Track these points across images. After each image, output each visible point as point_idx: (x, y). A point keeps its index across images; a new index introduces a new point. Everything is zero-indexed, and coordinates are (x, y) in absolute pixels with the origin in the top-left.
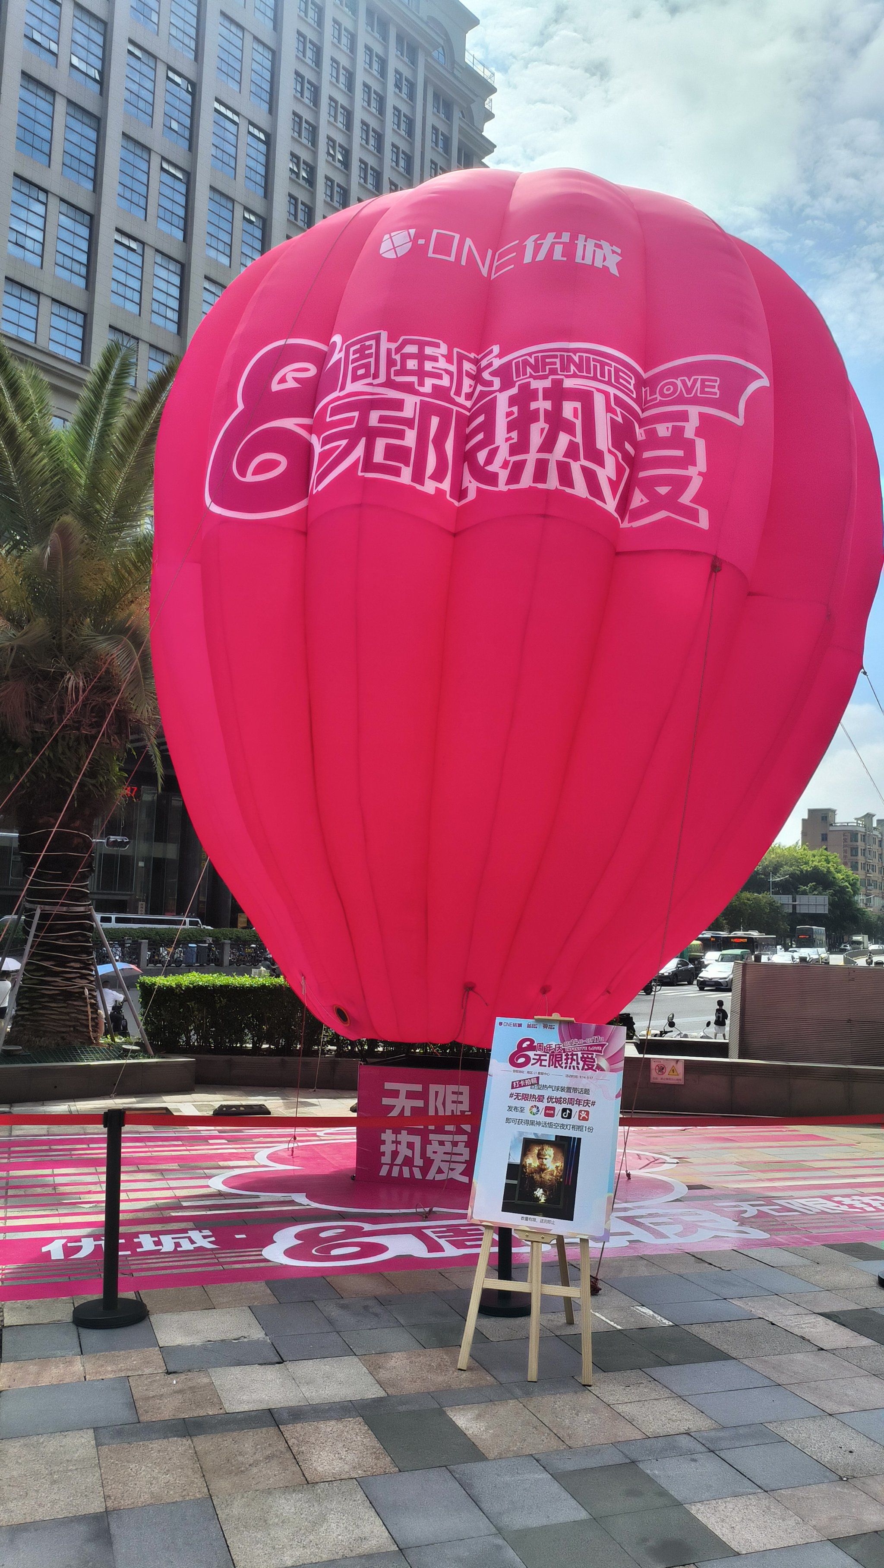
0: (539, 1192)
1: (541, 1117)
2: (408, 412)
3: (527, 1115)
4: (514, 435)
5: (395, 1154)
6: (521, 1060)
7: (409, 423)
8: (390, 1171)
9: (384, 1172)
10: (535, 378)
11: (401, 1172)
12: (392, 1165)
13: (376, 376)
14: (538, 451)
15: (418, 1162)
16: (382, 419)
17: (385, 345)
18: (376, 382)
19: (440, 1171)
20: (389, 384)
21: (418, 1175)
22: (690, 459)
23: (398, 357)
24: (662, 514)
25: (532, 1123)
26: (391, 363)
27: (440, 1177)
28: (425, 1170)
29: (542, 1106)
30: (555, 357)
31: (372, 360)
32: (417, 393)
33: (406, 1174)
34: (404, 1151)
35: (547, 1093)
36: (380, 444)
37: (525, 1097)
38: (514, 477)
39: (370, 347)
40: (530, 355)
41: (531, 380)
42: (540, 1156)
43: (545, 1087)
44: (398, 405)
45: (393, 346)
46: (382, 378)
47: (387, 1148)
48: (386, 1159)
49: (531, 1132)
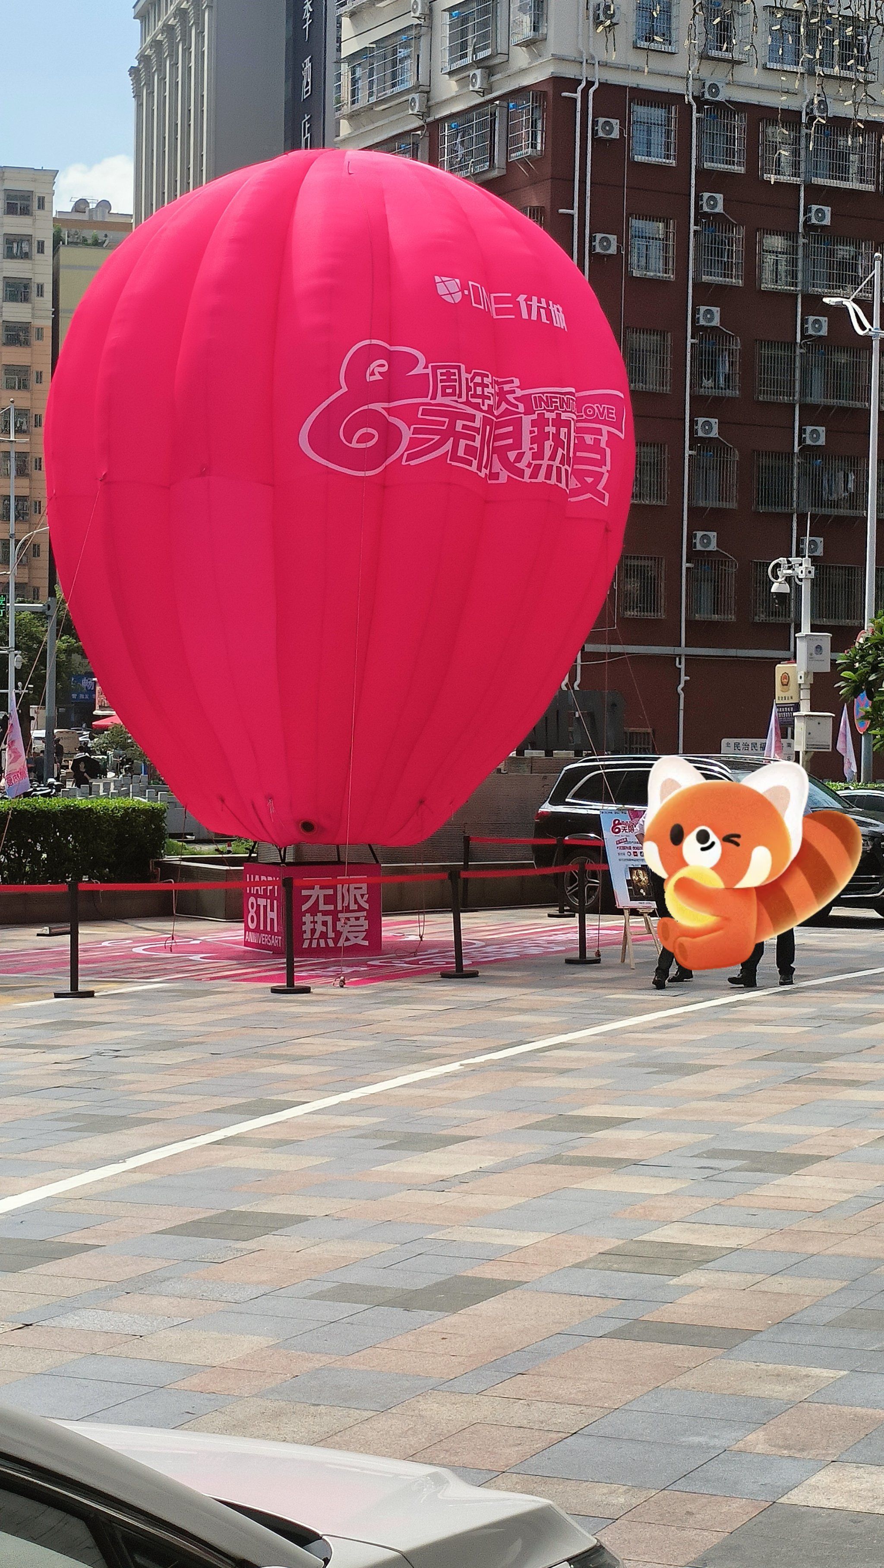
0: (642, 891)
1: (632, 857)
2: (477, 424)
3: (627, 857)
4: (535, 446)
5: (313, 931)
6: (617, 830)
7: (477, 430)
8: (311, 943)
9: (306, 945)
10: (548, 411)
11: (318, 943)
12: (311, 940)
13: (460, 396)
14: (549, 460)
15: (331, 934)
16: (464, 427)
17: (464, 375)
18: (460, 400)
19: (347, 939)
20: (467, 403)
21: (331, 944)
22: (602, 463)
23: (472, 385)
24: (588, 496)
25: (630, 860)
26: (469, 389)
27: (347, 944)
28: (336, 940)
29: (632, 851)
30: (556, 398)
31: (457, 384)
32: (482, 411)
33: (322, 944)
34: (320, 928)
35: (632, 845)
36: (463, 443)
37: (624, 848)
38: (534, 475)
39: (454, 374)
40: (543, 393)
41: (545, 411)
42: (638, 875)
43: (630, 842)
44: (472, 418)
45: (469, 376)
46: (464, 399)
47: (308, 927)
48: (307, 935)
49: (631, 864)
